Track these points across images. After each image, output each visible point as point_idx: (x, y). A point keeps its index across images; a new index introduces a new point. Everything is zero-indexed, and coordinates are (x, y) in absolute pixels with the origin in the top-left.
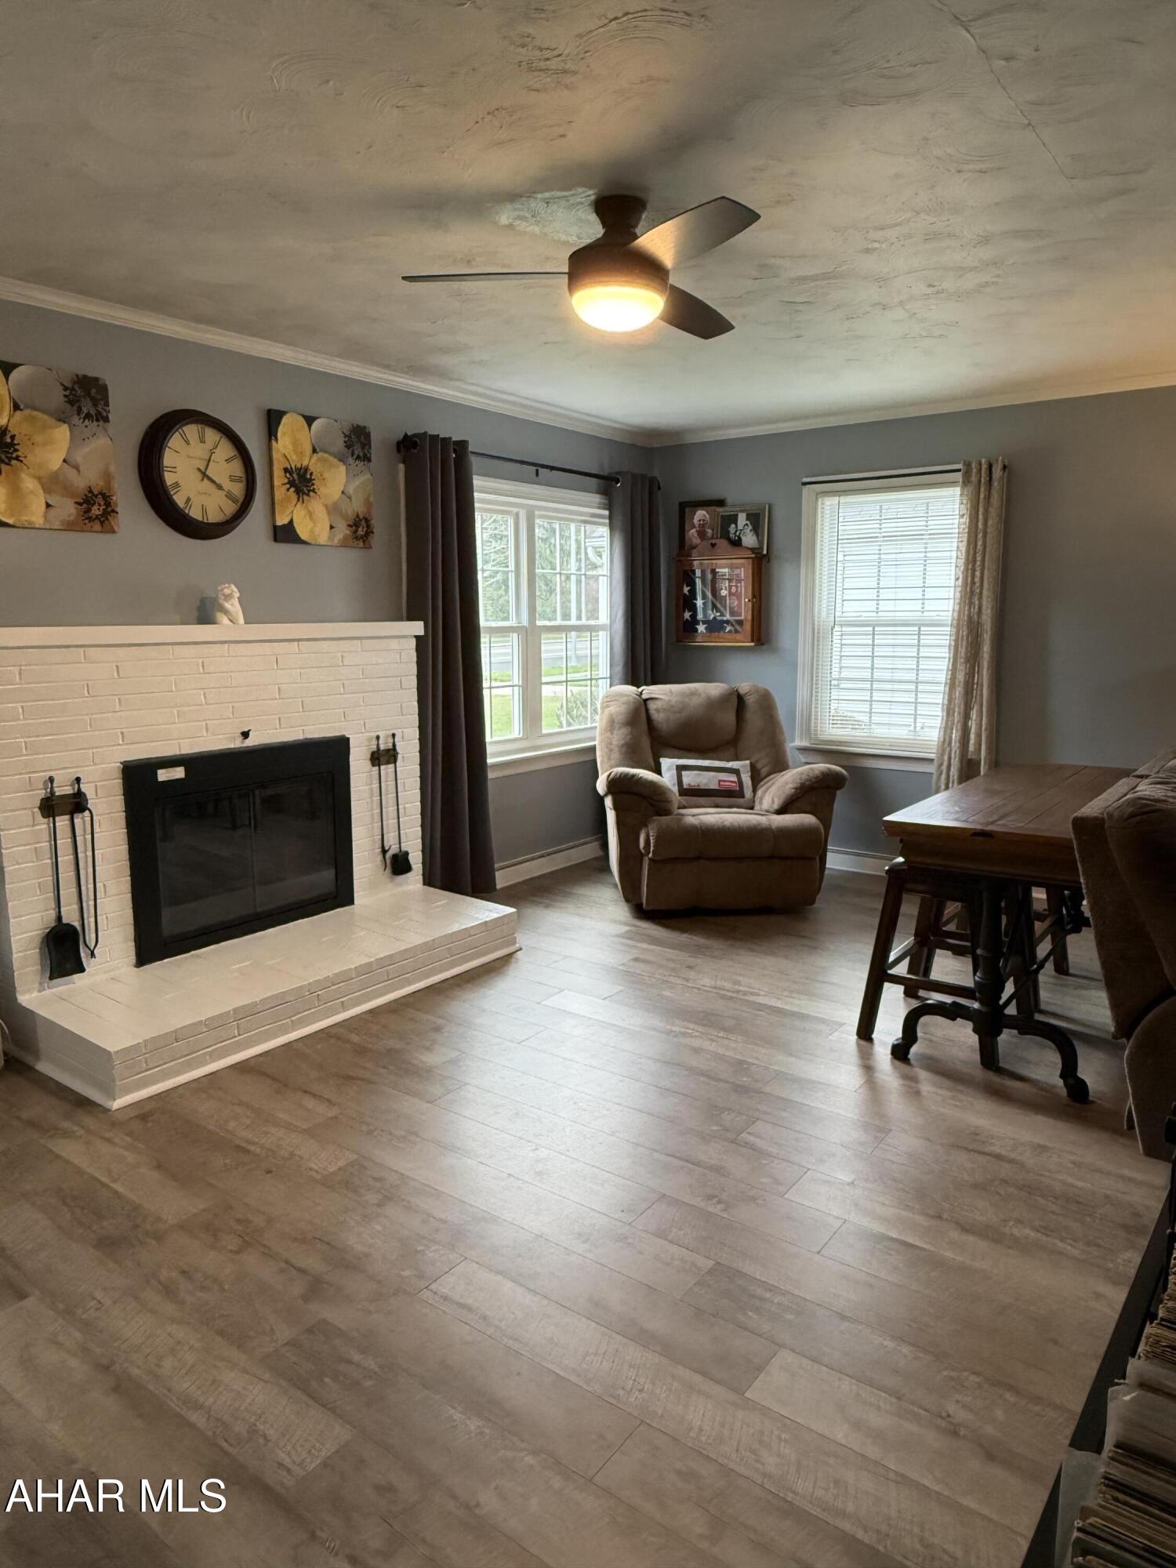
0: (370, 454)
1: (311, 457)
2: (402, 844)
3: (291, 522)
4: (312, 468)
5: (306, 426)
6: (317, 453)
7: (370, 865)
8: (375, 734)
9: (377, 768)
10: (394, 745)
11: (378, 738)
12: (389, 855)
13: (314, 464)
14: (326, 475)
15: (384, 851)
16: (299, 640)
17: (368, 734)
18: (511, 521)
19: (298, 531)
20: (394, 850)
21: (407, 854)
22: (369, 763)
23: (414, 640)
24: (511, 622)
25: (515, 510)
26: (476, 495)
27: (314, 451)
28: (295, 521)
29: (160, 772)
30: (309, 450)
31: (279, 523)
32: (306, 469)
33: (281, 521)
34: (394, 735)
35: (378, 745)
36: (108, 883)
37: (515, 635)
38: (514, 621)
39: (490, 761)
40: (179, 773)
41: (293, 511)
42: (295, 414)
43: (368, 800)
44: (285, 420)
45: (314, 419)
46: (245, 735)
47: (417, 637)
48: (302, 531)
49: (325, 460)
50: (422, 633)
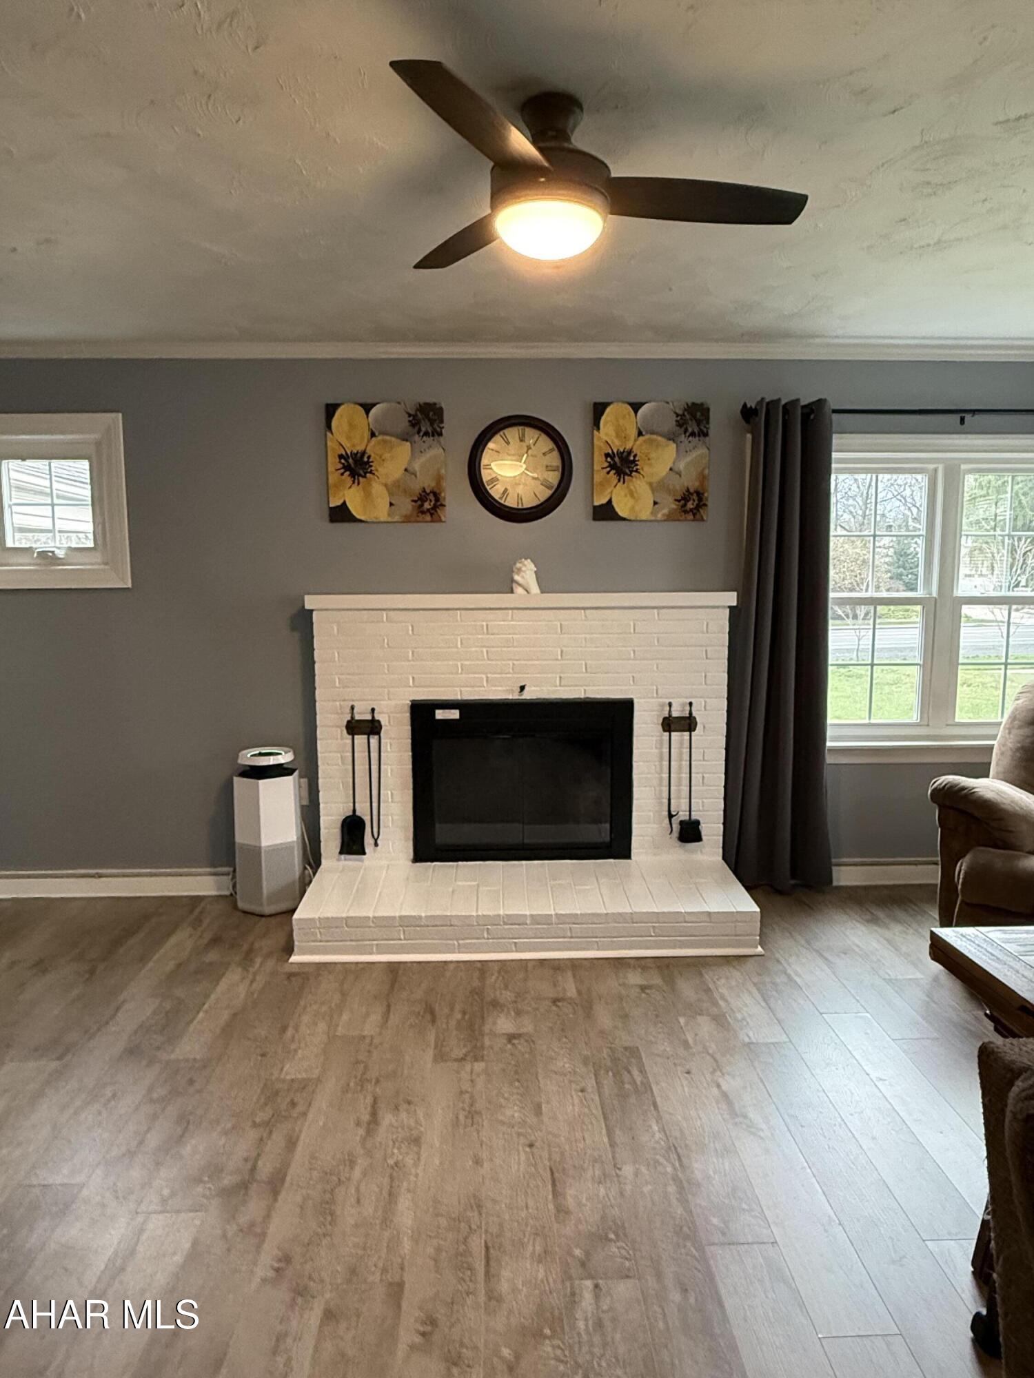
0: (708, 429)
1: (636, 440)
2: (692, 813)
3: (610, 501)
4: (635, 451)
5: (632, 413)
6: (643, 435)
7: (656, 826)
8: (667, 701)
9: (667, 734)
10: (691, 713)
11: (670, 705)
12: (675, 821)
13: (638, 447)
14: (653, 455)
15: (671, 816)
16: (585, 609)
17: (661, 700)
18: (923, 479)
19: (617, 510)
20: (683, 816)
21: (698, 823)
22: (660, 728)
23: (728, 610)
24: (919, 593)
25: (931, 466)
26: (834, 455)
27: (640, 434)
28: (613, 500)
29: (438, 712)
30: (634, 433)
31: (597, 503)
32: (630, 452)
33: (600, 500)
34: (691, 704)
35: (670, 711)
36: (395, 792)
37: (919, 608)
38: (922, 592)
39: (829, 744)
40: (455, 714)
41: (611, 492)
42: (620, 404)
43: (657, 763)
44: (608, 410)
45: (640, 405)
46: (522, 688)
47: (730, 607)
48: (621, 510)
49: (651, 441)
50: (735, 604)
